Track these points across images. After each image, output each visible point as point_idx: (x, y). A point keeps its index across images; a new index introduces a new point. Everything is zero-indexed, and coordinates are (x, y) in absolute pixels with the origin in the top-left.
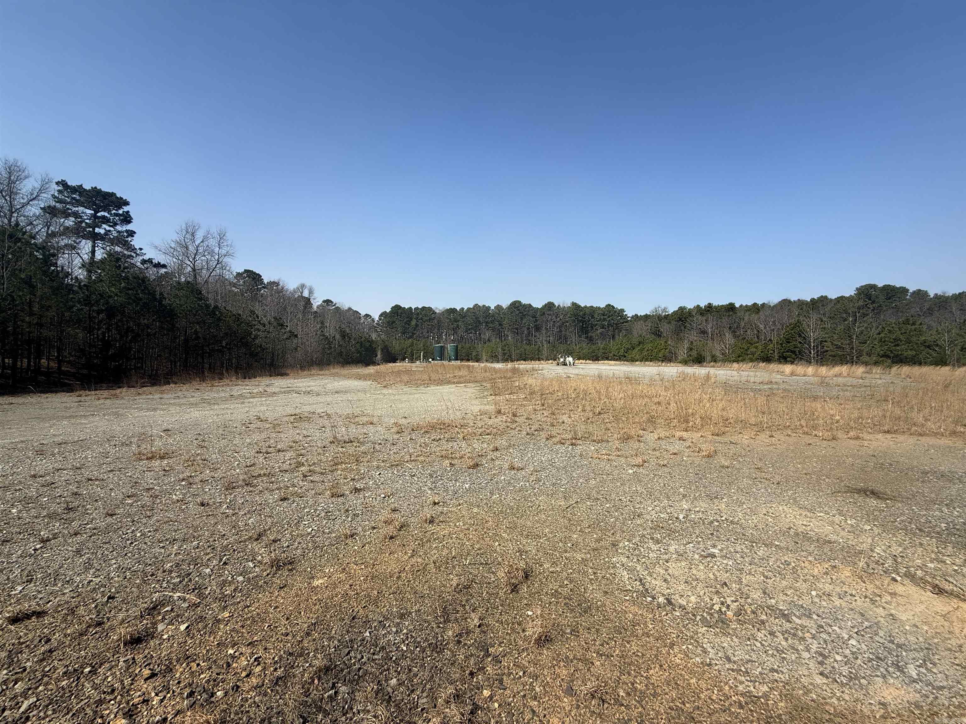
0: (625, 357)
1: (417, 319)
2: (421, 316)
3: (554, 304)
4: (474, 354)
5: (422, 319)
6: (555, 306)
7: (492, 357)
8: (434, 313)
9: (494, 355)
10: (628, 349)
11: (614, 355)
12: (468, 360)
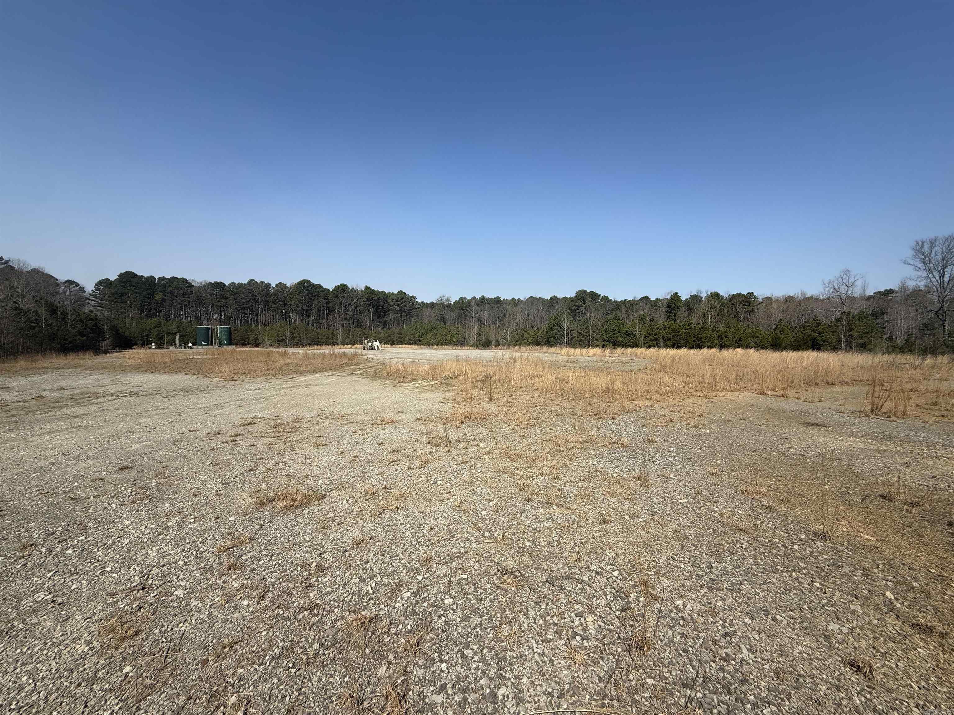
0: (420, 341)
1: (163, 292)
2: (170, 289)
3: (347, 287)
4: (252, 337)
5: (171, 293)
6: (349, 289)
7: (279, 341)
8: (191, 286)
9: (280, 339)
10: (423, 334)
11: (409, 340)
12: (244, 345)
